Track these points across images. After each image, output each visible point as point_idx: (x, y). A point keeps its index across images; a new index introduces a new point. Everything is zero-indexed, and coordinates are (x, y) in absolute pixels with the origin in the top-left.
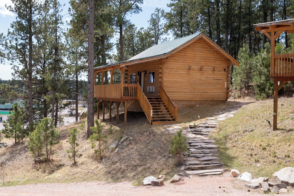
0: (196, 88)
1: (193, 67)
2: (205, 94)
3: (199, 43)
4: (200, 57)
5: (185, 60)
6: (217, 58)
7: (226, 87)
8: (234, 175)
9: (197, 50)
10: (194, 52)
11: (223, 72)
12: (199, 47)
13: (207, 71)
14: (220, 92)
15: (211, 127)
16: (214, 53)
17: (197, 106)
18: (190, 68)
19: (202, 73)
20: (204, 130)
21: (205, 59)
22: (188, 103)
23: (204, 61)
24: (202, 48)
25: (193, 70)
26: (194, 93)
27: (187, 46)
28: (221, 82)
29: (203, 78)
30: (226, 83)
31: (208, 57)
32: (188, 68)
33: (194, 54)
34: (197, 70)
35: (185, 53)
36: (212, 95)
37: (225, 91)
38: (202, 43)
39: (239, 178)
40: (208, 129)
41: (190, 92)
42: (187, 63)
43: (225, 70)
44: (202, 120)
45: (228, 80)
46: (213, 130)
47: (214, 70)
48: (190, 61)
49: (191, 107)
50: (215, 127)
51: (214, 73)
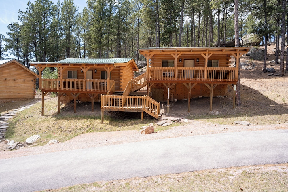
0: (11, 91)
1: (8, 79)
2: (19, 94)
3: (13, 65)
4: (14, 73)
5: (2, 75)
6: (26, 74)
7: (33, 90)
8: (6, 143)
9: (12, 69)
10: (9, 70)
11: (31, 82)
12: (13, 67)
13: (19, 81)
14: (29, 93)
15: (11, 115)
16: (24, 71)
17: (12, 102)
18: (6, 80)
19: (16, 82)
20: (6, 117)
21: (17, 74)
22: (5, 100)
23: (16, 76)
24: (15, 68)
25: (9, 81)
26: (10, 94)
27: (4, 66)
28: (29, 87)
29: (17, 85)
30: (33, 88)
31: (20, 73)
32: (4, 79)
33: (9, 71)
34: (12, 81)
35: (2, 71)
36: (24, 95)
37: (33, 92)
38: (15, 65)
39: (7, 144)
40: (9, 116)
41: (7, 94)
42: (3, 76)
43: (32, 81)
44: (8, 111)
45: (34, 86)
46: (12, 117)
47: (24, 81)
48: (6, 75)
49: (8, 103)
50: (13, 115)
51: (24, 82)
